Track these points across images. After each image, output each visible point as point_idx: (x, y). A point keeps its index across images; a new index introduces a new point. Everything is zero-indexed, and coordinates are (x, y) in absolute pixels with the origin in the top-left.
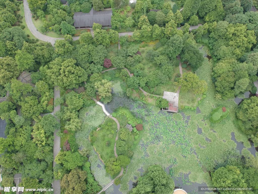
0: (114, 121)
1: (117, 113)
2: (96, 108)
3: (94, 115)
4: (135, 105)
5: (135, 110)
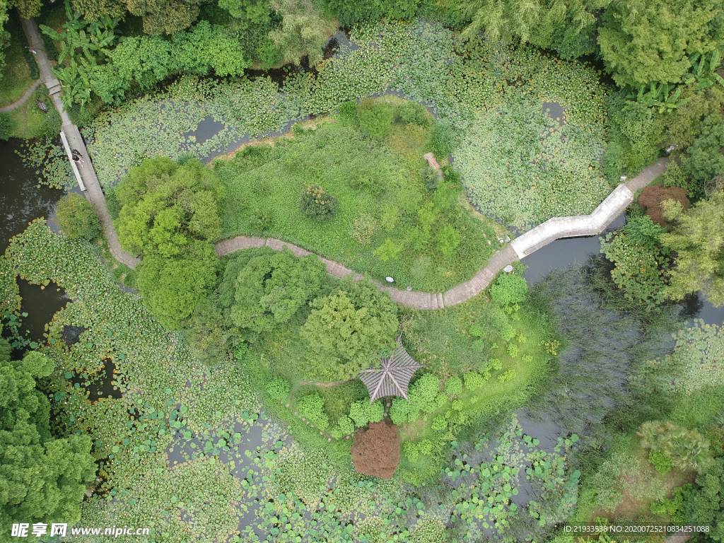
0: (464, 276)
1: (514, 312)
2: (585, 172)
3: (538, 156)
4: (555, 463)
5: (513, 452)
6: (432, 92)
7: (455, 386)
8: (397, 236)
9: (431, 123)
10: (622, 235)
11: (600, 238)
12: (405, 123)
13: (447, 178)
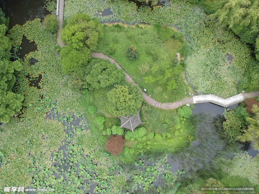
0: (171, 100)
1: (183, 120)
2: (230, 84)
3: (216, 71)
4: (173, 177)
5: (161, 167)
6: (189, 33)
7: (151, 136)
8: (154, 76)
9: (184, 43)
10: (233, 111)
11: (225, 109)
12: (175, 39)
13: (181, 64)
